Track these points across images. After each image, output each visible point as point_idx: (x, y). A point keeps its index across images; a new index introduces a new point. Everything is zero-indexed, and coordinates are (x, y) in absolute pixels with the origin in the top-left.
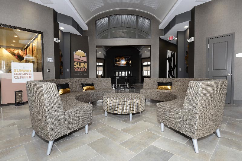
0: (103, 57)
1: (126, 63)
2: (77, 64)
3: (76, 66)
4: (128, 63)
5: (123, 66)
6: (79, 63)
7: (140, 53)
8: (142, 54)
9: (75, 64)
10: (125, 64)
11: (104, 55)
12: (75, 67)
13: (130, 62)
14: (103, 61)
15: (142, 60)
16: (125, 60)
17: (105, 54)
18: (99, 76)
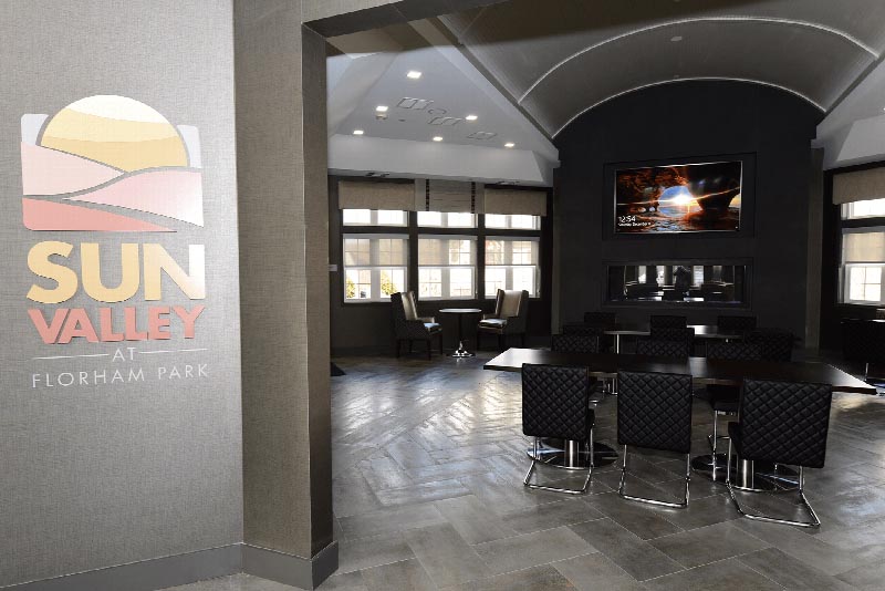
0: (534, 175)
1: (698, 209)
2: (72, 262)
3: (51, 284)
4: (713, 213)
5: (675, 230)
6: (90, 252)
7: (823, 130)
8: (843, 131)
9: (38, 258)
10: (692, 220)
11: (545, 162)
12: (36, 294)
13: (736, 202)
14: (542, 200)
15: (838, 181)
16: (695, 191)
17: (552, 154)
18: (511, 296)
